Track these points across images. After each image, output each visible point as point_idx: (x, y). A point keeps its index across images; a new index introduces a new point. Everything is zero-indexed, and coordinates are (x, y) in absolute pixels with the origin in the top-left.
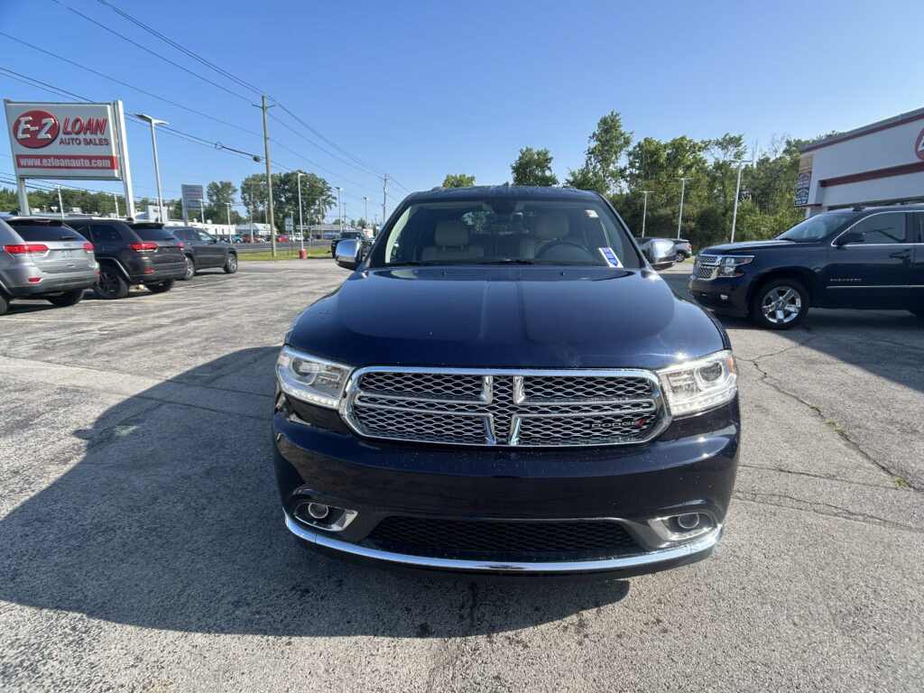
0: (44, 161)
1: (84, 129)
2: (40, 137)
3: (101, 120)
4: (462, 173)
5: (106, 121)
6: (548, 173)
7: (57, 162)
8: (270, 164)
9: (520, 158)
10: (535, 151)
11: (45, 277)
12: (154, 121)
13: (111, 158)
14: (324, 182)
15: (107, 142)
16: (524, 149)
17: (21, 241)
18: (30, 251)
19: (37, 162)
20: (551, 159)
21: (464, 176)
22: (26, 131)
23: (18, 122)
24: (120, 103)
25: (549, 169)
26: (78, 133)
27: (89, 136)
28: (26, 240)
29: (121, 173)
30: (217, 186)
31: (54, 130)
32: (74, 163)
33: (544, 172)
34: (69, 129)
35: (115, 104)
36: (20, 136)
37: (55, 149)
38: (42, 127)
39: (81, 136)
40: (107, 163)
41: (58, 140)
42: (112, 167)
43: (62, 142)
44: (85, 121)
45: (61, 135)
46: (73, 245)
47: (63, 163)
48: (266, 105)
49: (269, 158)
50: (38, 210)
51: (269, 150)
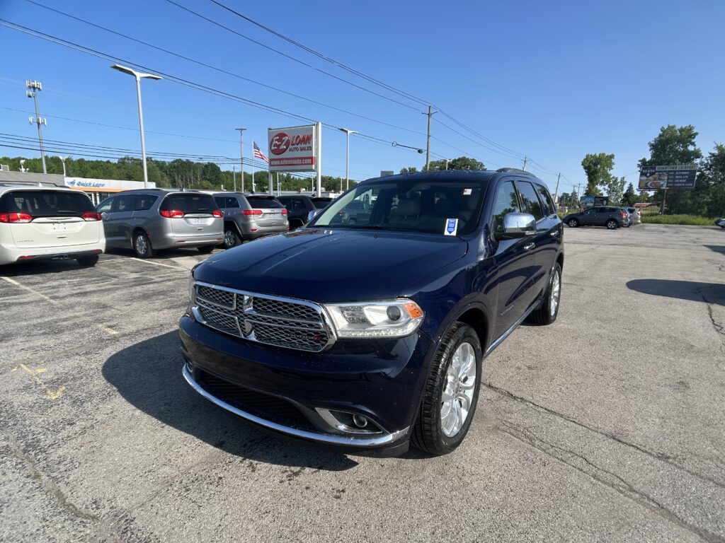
0: (282, 162)
1: (301, 142)
2: (281, 148)
3: (309, 134)
4: (602, 152)
5: (312, 135)
6: (691, 148)
7: (286, 162)
8: (430, 154)
9: (660, 136)
10: (678, 127)
11: (260, 228)
12: (349, 132)
13: (312, 158)
14: (482, 165)
15: (310, 148)
16: (666, 127)
17: (250, 208)
18: (253, 214)
19: (278, 163)
20: (696, 134)
21: (604, 154)
22: (275, 145)
23: (273, 140)
24: (320, 124)
25: (693, 144)
26: (298, 144)
27: (303, 145)
28: (253, 208)
29: (316, 167)
30: (406, 171)
31: (287, 144)
32: (295, 162)
33: (686, 147)
34: (294, 142)
35: (317, 124)
36: (273, 148)
37: (287, 154)
38: (282, 142)
39: (299, 146)
40: (309, 161)
41: (288, 149)
42: (312, 164)
43: (290, 150)
44: (301, 137)
45: (290, 146)
46: (276, 210)
47: (290, 162)
48: (431, 112)
49: (430, 150)
50: (304, 189)
51: (429, 144)
